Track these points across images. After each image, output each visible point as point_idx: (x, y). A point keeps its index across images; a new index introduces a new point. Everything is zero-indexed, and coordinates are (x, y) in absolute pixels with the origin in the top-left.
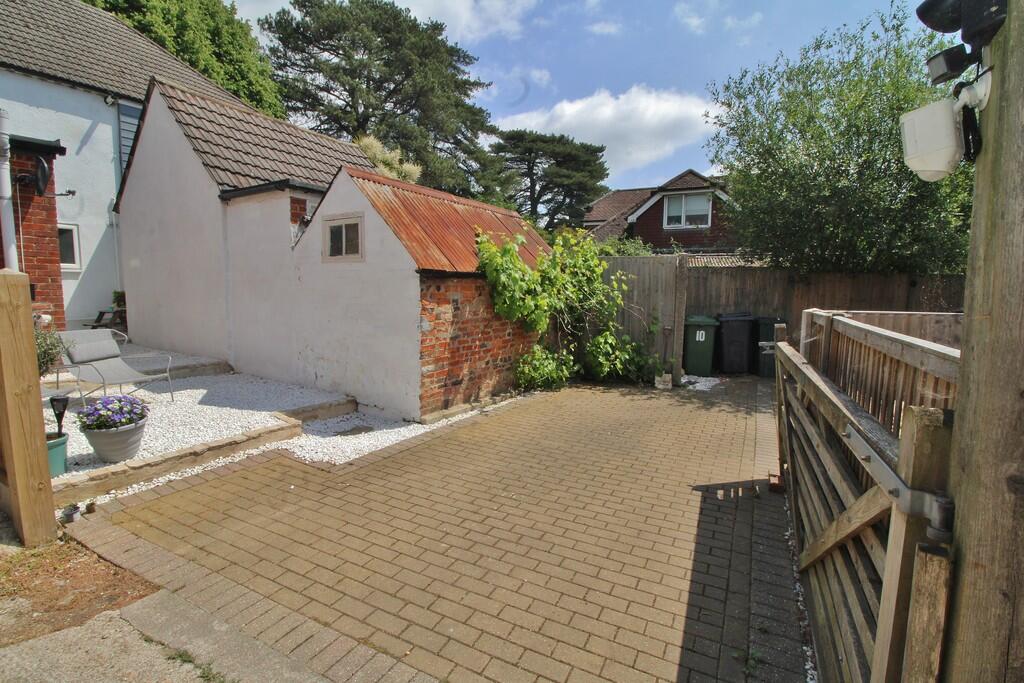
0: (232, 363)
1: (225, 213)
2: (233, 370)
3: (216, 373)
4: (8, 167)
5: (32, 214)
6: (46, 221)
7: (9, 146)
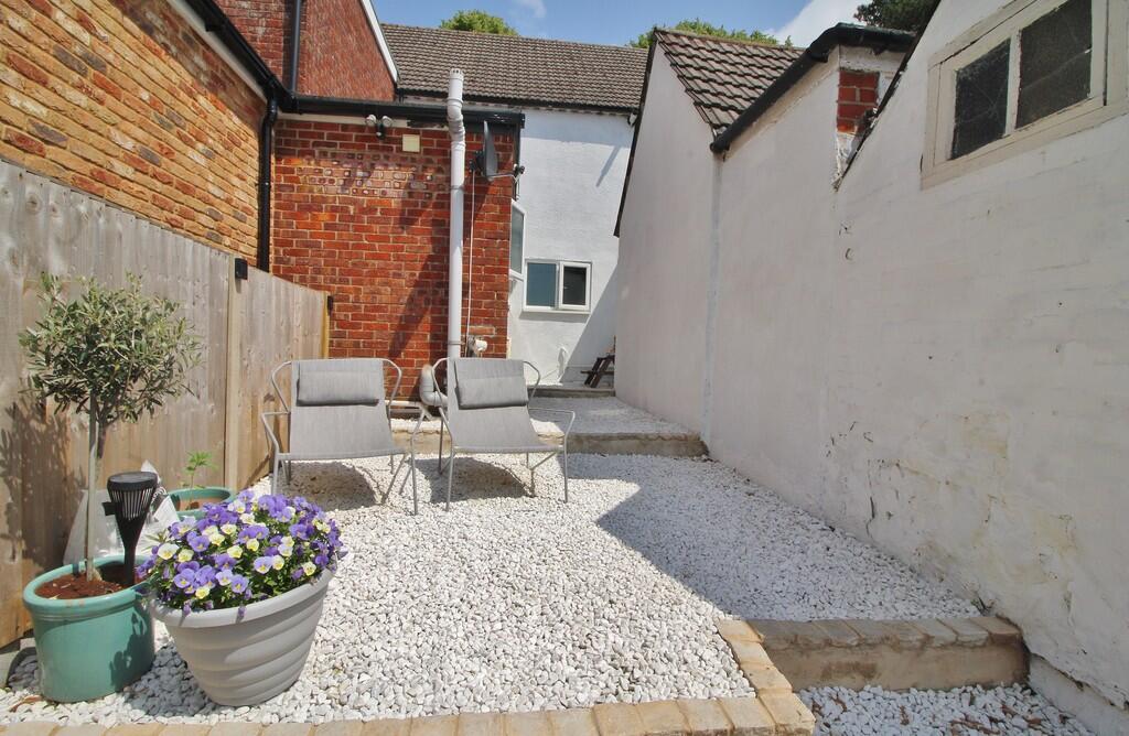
0: (707, 440)
1: (718, 173)
2: (706, 452)
3: (679, 455)
4: (464, 149)
5: (486, 210)
6: (498, 218)
7: (461, 117)
